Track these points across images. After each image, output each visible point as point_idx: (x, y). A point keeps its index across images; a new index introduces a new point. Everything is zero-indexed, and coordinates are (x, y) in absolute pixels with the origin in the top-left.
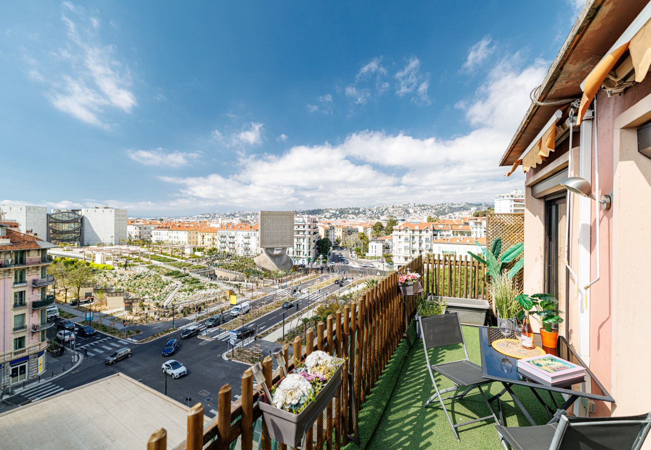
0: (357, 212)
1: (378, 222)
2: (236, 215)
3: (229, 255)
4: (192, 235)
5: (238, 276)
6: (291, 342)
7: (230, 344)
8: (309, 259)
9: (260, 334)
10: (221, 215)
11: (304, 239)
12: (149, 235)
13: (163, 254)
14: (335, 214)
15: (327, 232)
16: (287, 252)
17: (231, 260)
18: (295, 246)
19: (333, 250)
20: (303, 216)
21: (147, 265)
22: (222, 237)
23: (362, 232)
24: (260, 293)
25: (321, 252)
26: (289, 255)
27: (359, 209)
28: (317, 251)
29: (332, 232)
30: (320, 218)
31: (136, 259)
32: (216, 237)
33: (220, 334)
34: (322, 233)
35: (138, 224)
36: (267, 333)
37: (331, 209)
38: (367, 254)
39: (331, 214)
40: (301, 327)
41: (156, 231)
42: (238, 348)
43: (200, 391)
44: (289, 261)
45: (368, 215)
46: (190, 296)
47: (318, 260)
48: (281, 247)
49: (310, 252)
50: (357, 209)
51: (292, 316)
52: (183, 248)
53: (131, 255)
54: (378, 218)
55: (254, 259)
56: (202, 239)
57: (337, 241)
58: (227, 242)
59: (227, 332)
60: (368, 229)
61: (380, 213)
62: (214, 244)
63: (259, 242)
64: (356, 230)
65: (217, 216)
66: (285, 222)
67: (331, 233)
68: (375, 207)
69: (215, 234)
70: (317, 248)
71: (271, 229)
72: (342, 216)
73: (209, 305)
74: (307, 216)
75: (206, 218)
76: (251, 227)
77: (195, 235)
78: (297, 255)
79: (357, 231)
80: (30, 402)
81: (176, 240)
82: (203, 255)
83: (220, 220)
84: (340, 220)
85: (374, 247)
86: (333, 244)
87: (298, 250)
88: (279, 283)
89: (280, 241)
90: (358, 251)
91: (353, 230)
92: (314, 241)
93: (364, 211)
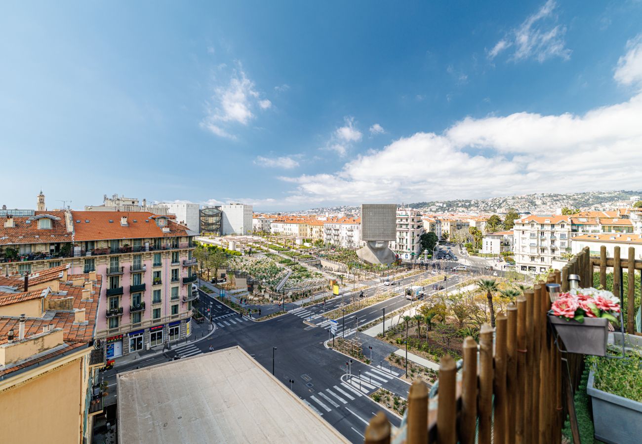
0: (467, 205)
1: (494, 216)
2: (342, 210)
3: (333, 247)
4: (302, 228)
5: (341, 267)
6: (391, 340)
7: (331, 334)
8: (413, 253)
9: (360, 327)
10: (328, 209)
11: (407, 233)
12: (269, 227)
13: (279, 244)
14: (442, 207)
15: (432, 226)
16: (389, 245)
17: (335, 251)
18: (398, 240)
19: (439, 245)
20: (406, 209)
21: (266, 253)
22: (327, 229)
23: (475, 226)
24: (361, 285)
25: (426, 247)
26: (391, 249)
27: (470, 201)
28: (422, 246)
29: (439, 226)
30: (426, 212)
31: (258, 247)
32: (323, 230)
33: (323, 322)
34: (427, 227)
35: (260, 217)
36: (367, 327)
37: (437, 202)
38: (480, 251)
39: (437, 208)
40: (403, 325)
41: (275, 224)
42: (339, 338)
43: (303, 375)
44: (391, 255)
45: (482, 208)
46: (298, 283)
47: (422, 255)
48: (382, 241)
49: (413, 246)
50: (467, 201)
51: (393, 312)
52: (294, 239)
53: (254, 244)
54: (495, 211)
55: (357, 251)
56: (310, 232)
57: (444, 235)
58: (332, 234)
59: (329, 320)
60: (481, 223)
61: (496, 205)
62: (321, 236)
63: (361, 235)
64: (467, 224)
65: (325, 210)
66: (387, 215)
67: (437, 227)
68: (491, 199)
69: (322, 227)
70: (421, 243)
71: (373, 223)
72: (450, 209)
73: (314, 293)
74: (410, 209)
75: (315, 212)
76: (354, 221)
77: (305, 227)
78: (400, 249)
79: (469, 225)
80: (180, 358)
81: (290, 232)
82: (310, 246)
83: (327, 214)
84: (448, 214)
85: (489, 243)
86: (439, 239)
87: (401, 244)
88: (380, 276)
89: (382, 235)
90: (469, 247)
91: (463, 224)
92: (418, 235)
93: (476, 204)
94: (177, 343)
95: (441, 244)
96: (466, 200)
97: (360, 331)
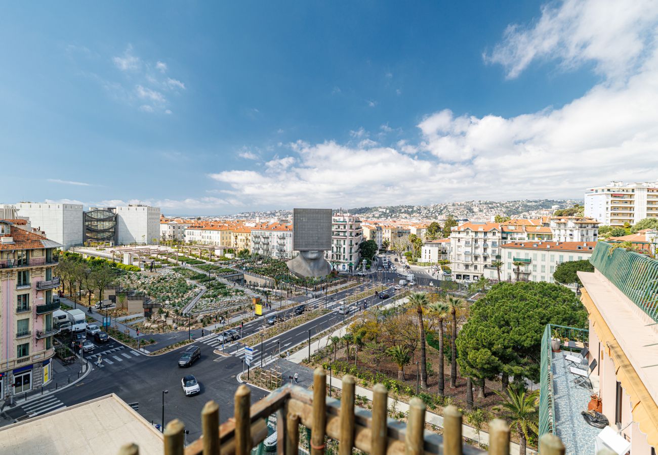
0: (410, 211)
1: (434, 223)
2: (276, 214)
3: (260, 258)
4: (225, 235)
5: (268, 282)
7: (246, 364)
8: (351, 263)
10: (261, 214)
11: (344, 241)
12: (182, 235)
13: (193, 255)
14: (386, 213)
15: (373, 233)
17: (263, 263)
18: (335, 249)
19: (379, 253)
20: (344, 215)
21: (174, 267)
22: (256, 237)
23: (415, 234)
24: (290, 302)
25: (364, 257)
26: (327, 259)
27: (413, 207)
28: (360, 255)
29: (380, 233)
31: (164, 260)
32: (250, 238)
33: (239, 350)
34: (367, 234)
35: (172, 223)
37: (380, 207)
38: (419, 260)
39: (380, 213)
40: (331, 347)
41: (190, 231)
42: (256, 368)
44: (326, 266)
45: (424, 214)
46: (213, 303)
47: (360, 266)
48: (317, 250)
49: (351, 256)
51: (323, 331)
52: (213, 249)
53: (159, 256)
54: (436, 218)
55: (287, 263)
56: (234, 240)
57: (385, 243)
58: (261, 243)
60: (422, 230)
61: (437, 211)
62: (247, 245)
64: (407, 231)
65: (256, 215)
67: (378, 234)
68: (432, 205)
69: (248, 234)
70: (360, 252)
72: (393, 216)
73: (232, 314)
74: (348, 214)
75: (245, 217)
76: (287, 227)
77: (228, 235)
78: (337, 259)
79: (409, 233)
81: (209, 240)
82: (233, 257)
83: (257, 219)
84: (391, 220)
85: (428, 252)
86: (380, 247)
87: (338, 253)
88: (313, 291)
89: (316, 243)
90: (409, 256)
91: (404, 231)
92: (356, 244)
93: (418, 210)
94: (26, 395)
95: (381, 253)
96: (409, 206)
97: (283, 357)
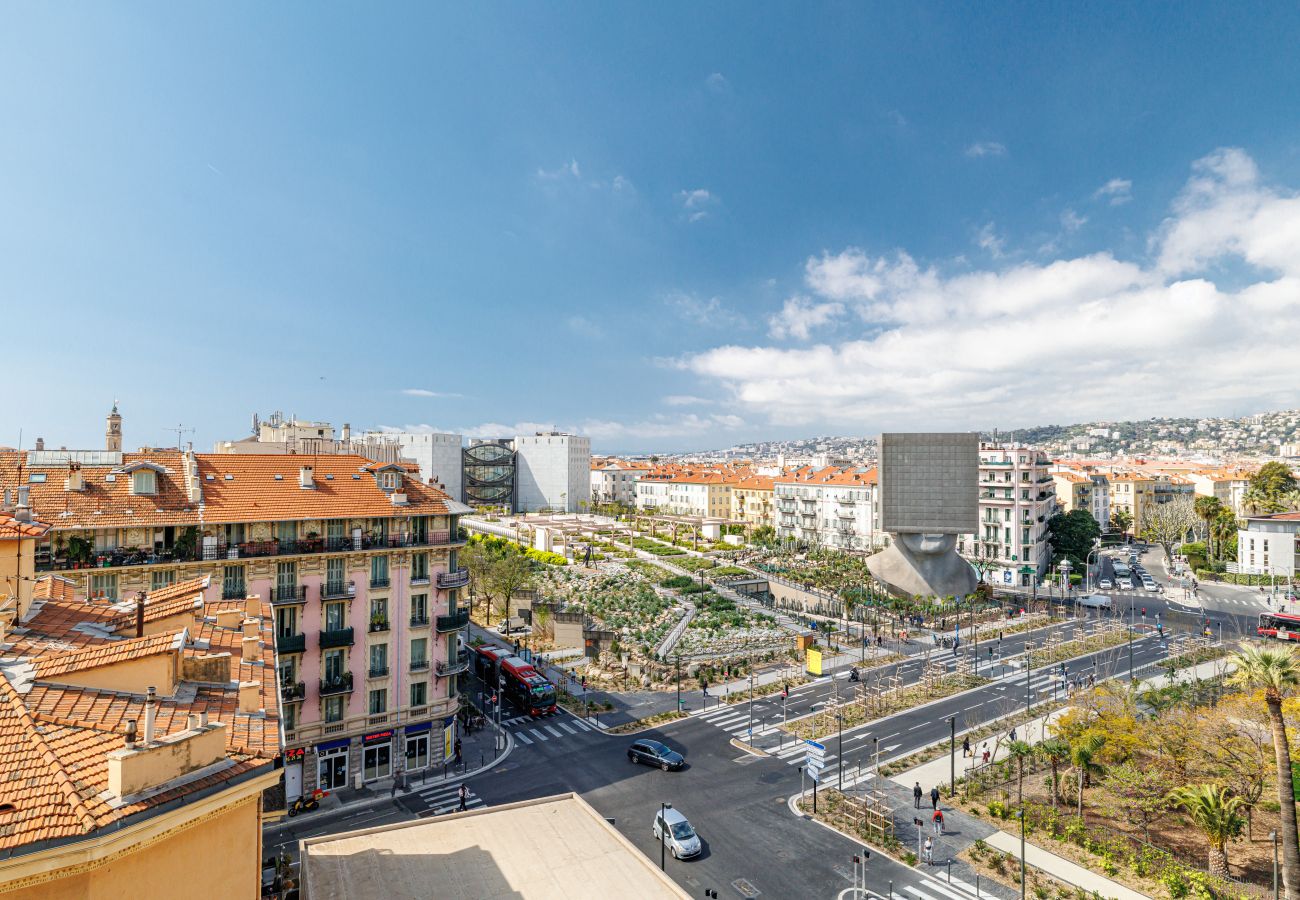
0: (1185, 433)
1: (1271, 465)
2: (819, 448)
3: (802, 548)
4: (717, 495)
5: (825, 602)
6: (975, 805)
7: (808, 777)
8: (1027, 568)
9: (882, 764)
10: (783, 447)
11: (1008, 511)
12: (630, 493)
13: (660, 537)
14: (1108, 441)
15: (1082, 491)
16: (958, 545)
17: (807, 558)
18: (983, 532)
19: (1103, 546)
20: (1004, 445)
21: (627, 560)
22: (785, 500)
23: (1211, 494)
24: (883, 652)
25: (1064, 552)
26: (963, 556)
27: (1193, 423)
28: (1051, 547)
29: (1101, 492)
30: (1058, 452)
31: (606, 545)
32: (771, 501)
33: (785, 746)
34: (1065, 495)
35: (609, 468)
36: (905, 766)
37: (1093, 425)
38: (1231, 567)
39: (1093, 441)
40: (1006, 766)
41: (645, 484)
42: (828, 789)
43: (738, 881)
44: (965, 571)
45: (1231, 442)
46: (714, 639)
47: (1054, 575)
48: (940, 532)
49: (1027, 550)
50: (1183, 422)
51: (976, 728)
52: (699, 525)
53: (597, 536)
54: (1272, 450)
55: (867, 560)
56: (738, 506)
57: (1117, 519)
58: (797, 513)
59: (799, 741)
60: (1232, 485)
61: (1278, 433)
62: (766, 517)
63: (879, 515)
64: (1187, 488)
65: (772, 449)
66: (952, 462)
67: (1096, 496)
68: (1259, 416)
69: (769, 492)
70: (1050, 540)
71: (913, 482)
72: (1133, 446)
73: (756, 667)
74: (1017, 445)
75: (748, 454)
76: (857, 477)
77: (724, 495)
78: (988, 555)
79: (1191, 492)
80: (431, 813)
81: (685, 505)
82: (741, 543)
83: (780, 458)
84: (1126, 458)
85: (1259, 546)
86: (1104, 529)
87: (990, 542)
88: (936, 629)
89: (938, 516)
90: (1197, 559)
91: (1176, 488)
92: (1041, 519)
93: (1212, 429)
94: (423, 776)
95: (1108, 545)
96: (1181, 420)
97: (887, 774)
